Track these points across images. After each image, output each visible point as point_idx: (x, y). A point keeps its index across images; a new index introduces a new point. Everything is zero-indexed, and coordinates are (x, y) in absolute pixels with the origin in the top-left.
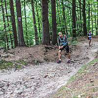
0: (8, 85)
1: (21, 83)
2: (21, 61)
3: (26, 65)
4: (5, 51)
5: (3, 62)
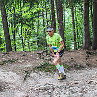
0: (54, 89)
1: (66, 88)
2: (64, 65)
4: (47, 54)
5: (47, 65)
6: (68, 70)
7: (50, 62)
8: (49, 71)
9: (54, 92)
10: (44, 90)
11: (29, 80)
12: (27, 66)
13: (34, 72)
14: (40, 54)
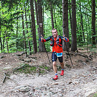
0: (34, 90)
1: (46, 89)
2: (44, 66)
3: (49, 70)
4: (27, 56)
5: (27, 66)
6: (48, 72)
7: (30, 64)
8: (29, 72)
9: (35, 93)
10: (24, 92)
11: (9, 82)
12: (6, 68)
13: (14, 74)
14: (20, 55)
